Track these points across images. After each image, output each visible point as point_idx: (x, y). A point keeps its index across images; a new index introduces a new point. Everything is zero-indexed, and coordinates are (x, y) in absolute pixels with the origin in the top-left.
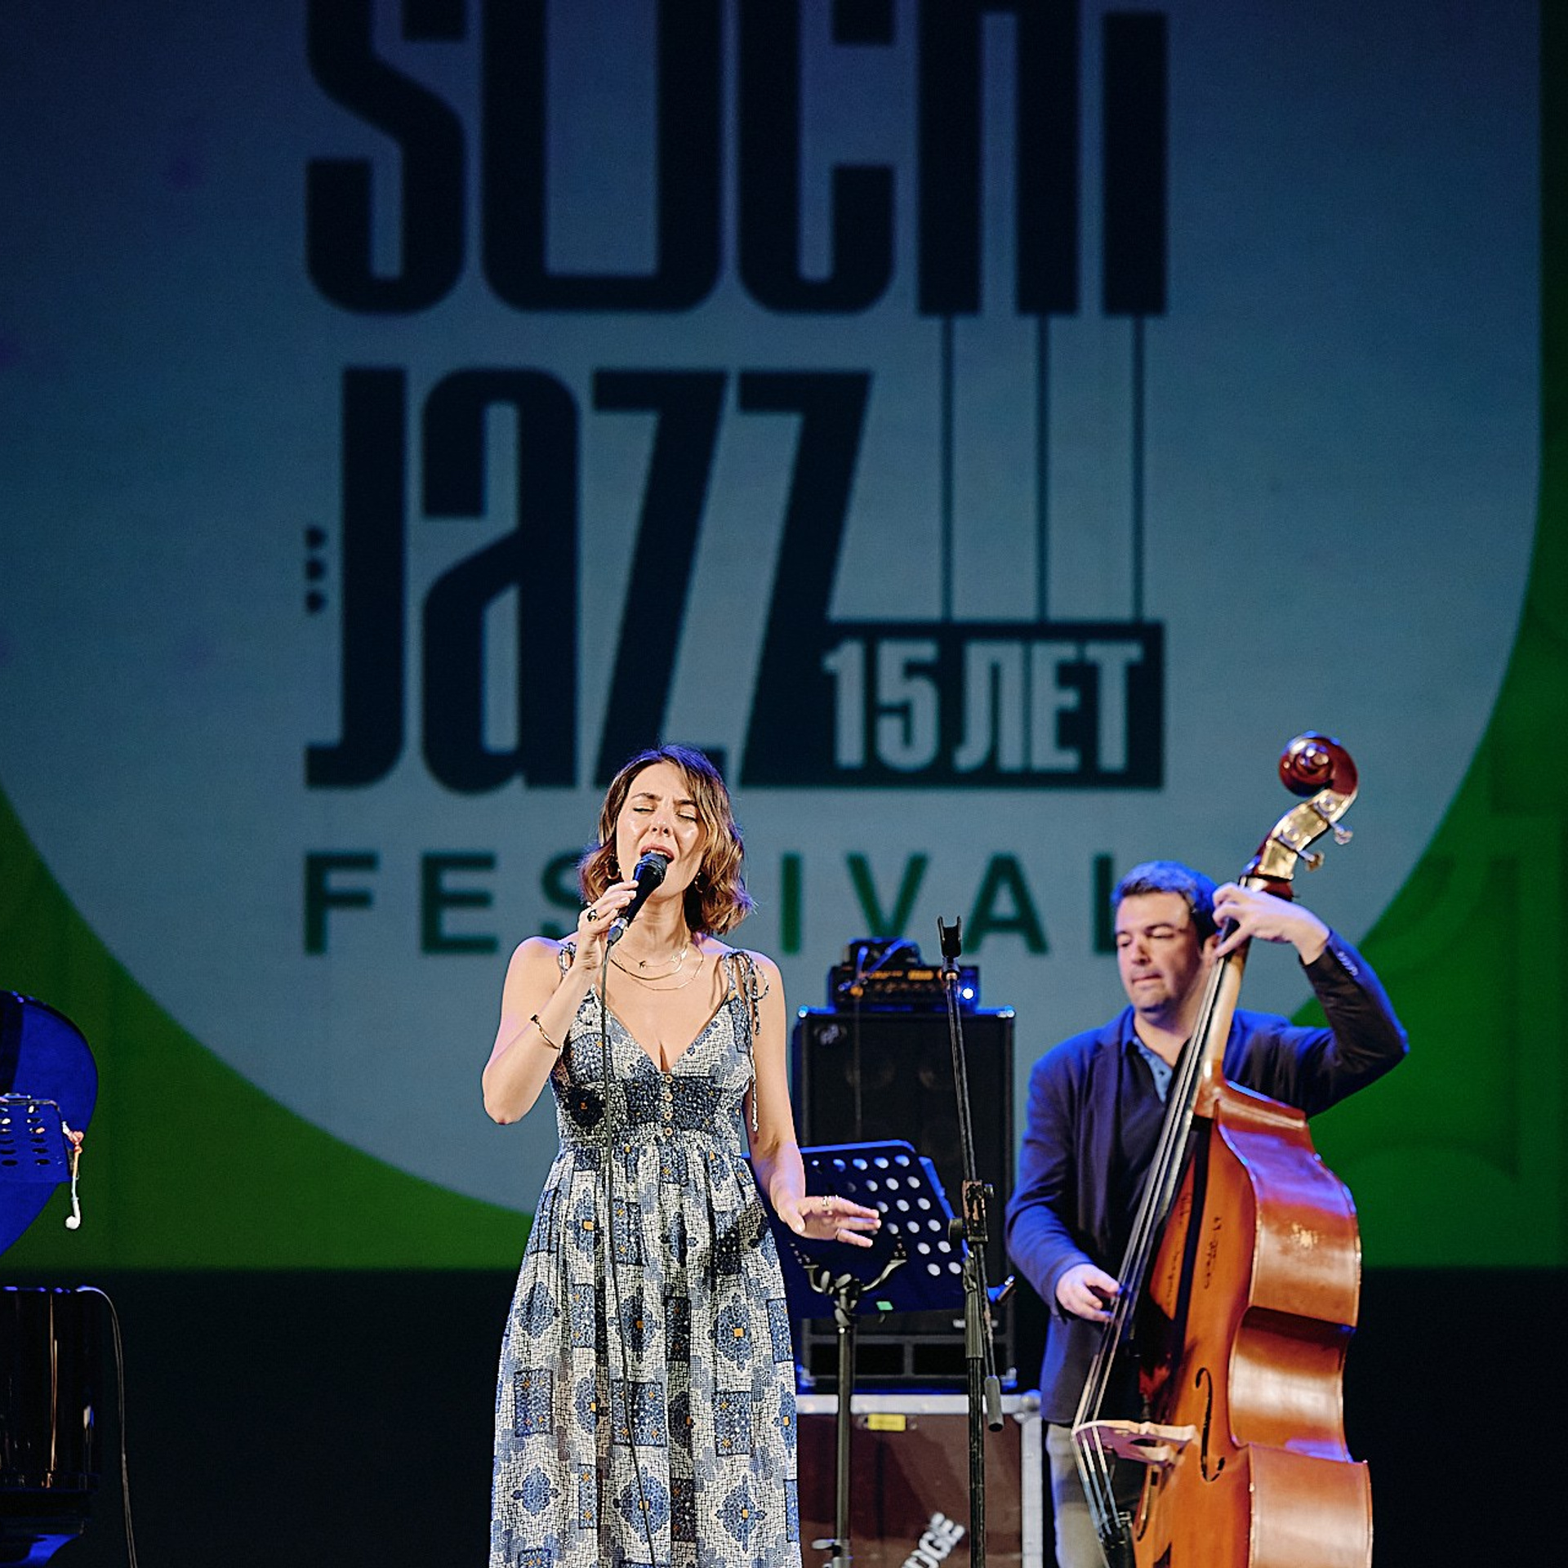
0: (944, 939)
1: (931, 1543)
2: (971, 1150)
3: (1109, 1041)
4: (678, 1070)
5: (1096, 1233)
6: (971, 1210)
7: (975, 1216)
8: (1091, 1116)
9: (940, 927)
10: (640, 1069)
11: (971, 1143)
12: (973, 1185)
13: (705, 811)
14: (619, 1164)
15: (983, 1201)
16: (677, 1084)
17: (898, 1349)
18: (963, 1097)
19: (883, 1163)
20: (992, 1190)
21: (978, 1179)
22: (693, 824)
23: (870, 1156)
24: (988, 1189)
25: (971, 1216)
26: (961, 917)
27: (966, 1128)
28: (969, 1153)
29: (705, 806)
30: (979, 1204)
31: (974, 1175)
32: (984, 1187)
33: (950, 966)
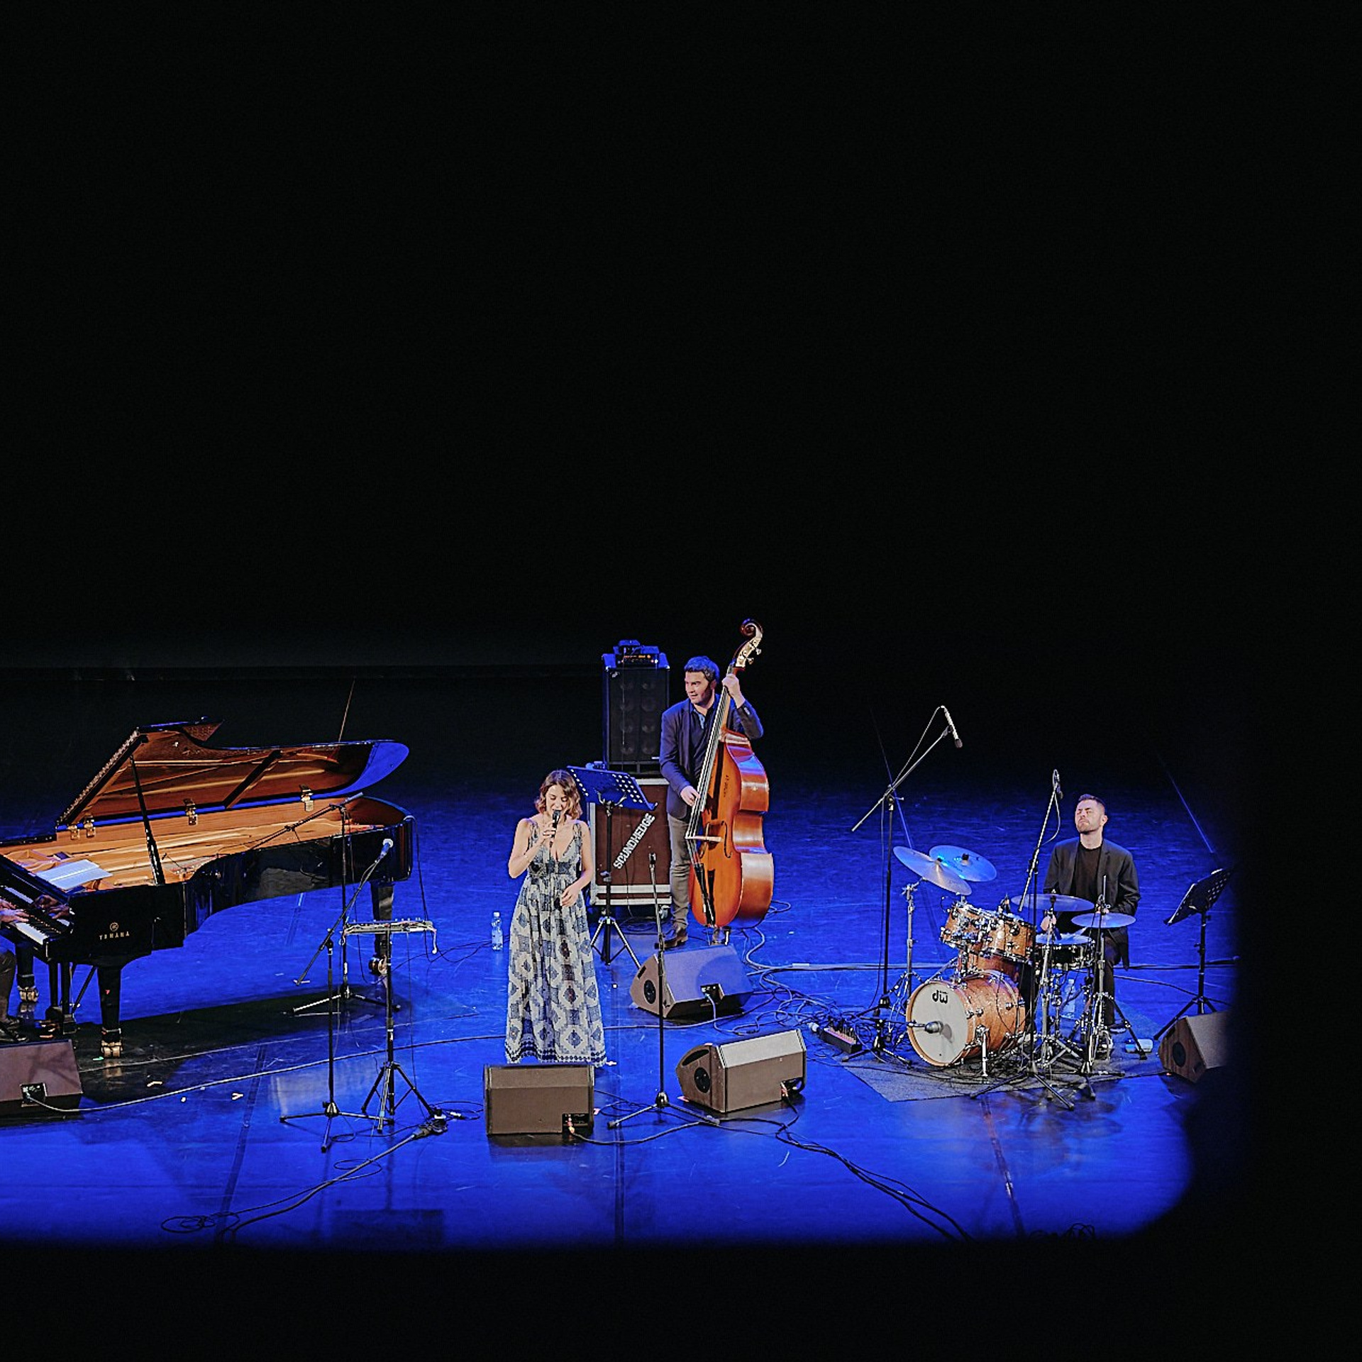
1: (645, 822)
5: (686, 767)
8: (683, 734)
17: (635, 766)
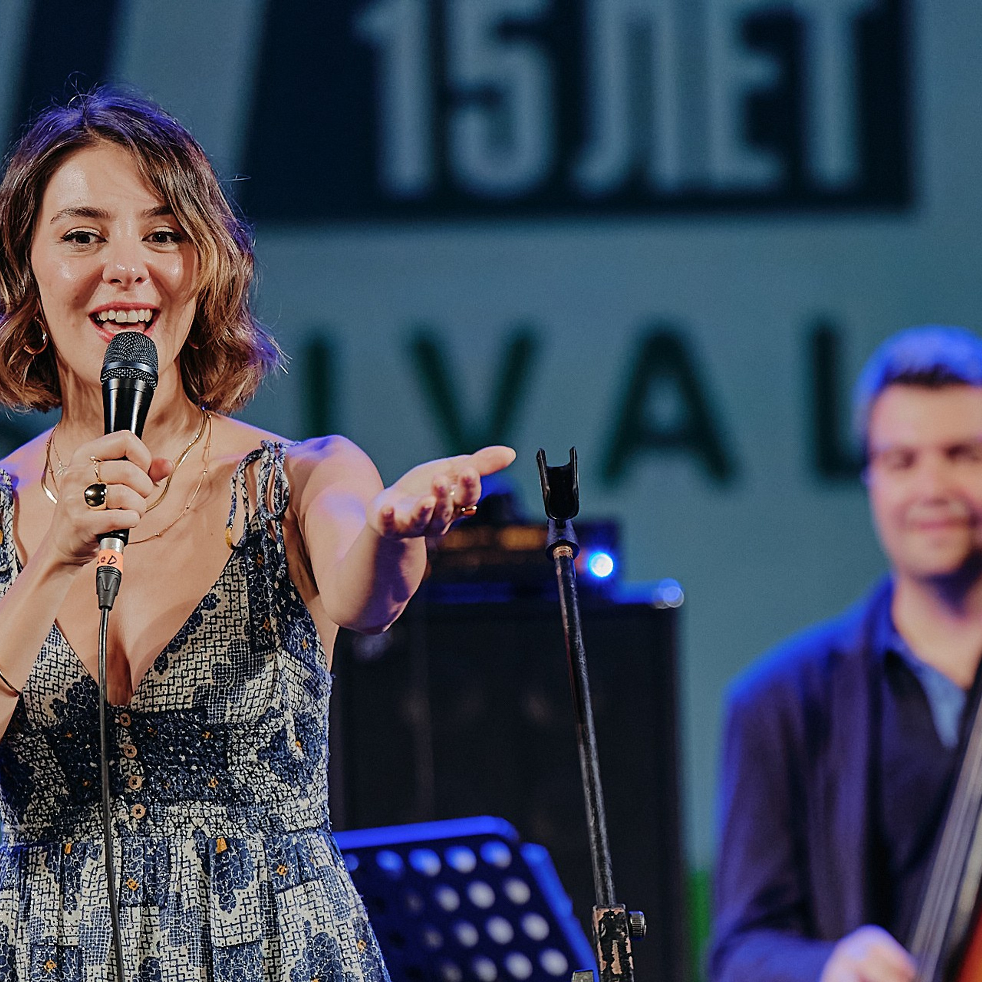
0: (548, 488)
2: (606, 852)
3: (852, 644)
4: (140, 702)
6: (609, 959)
7: (616, 968)
9: (540, 467)
10: (72, 707)
11: (604, 841)
12: (612, 913)
13: (187, 219)
14: (52, 876)
15: (628, 941)
16: (141, 726)
18: (589, 759)
19: (464, 861)
20: (643, 921)
21: (619, 902)
22: (171, 246)
23: (441, 847)
24: (637, 920)
25: (609, 968)
26: (576, 449)
27: (596, 815)
28: (601, 859)
29: (187, 211)
30: (622, 947)
31: (611, 896)
32: (629, 916)
33: (560, 535)
